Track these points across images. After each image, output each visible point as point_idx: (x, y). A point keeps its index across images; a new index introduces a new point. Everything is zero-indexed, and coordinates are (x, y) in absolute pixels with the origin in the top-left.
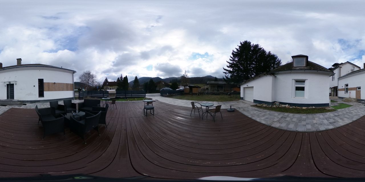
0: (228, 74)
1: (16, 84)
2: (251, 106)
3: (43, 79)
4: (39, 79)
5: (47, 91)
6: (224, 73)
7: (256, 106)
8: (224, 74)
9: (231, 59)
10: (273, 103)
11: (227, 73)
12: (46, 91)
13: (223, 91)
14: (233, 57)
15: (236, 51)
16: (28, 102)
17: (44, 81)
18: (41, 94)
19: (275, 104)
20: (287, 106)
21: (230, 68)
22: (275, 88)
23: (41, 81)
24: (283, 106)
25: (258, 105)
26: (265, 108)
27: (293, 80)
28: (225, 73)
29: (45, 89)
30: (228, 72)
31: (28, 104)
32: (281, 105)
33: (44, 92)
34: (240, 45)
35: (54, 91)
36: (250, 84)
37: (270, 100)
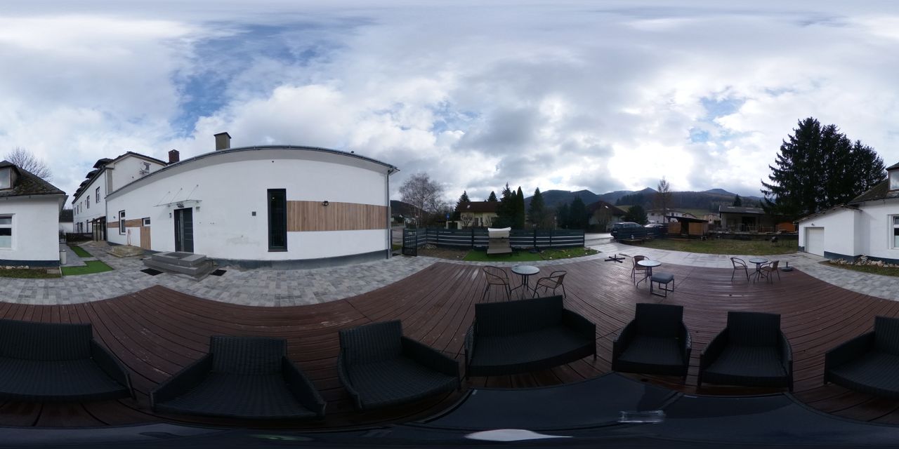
0: (771, 195)
1: (198, 208)
2: (820, 263)
3: (285, 190)
4: (269, 191)
5: (299, 230)
6: (762, 192)
7: (828, 263)
8: (764, 194)
9: (779, 160)
10: (858, 258)
11: (769, 194)
12: (294, 231)
13: (756, 231)
14: (781, 155)
15: (790, 142)
16: (232, 263)
17: (290, 197)
18: (277, 240)
19: (861, 260)
20: (879, 263)
21: (776, 182)
22: (861, 231)
23: (277, 199)
24: (874, 263)
25: (832, 261)
26: (843, 266)
27: (890, 217)
28: (766, 192)
29: (290, 223)
30: (771, 190)
31: (233, 271)
32: (870, 261)
33: (288, 233)
34: (798, 127)
35: (322, 230)
36: (818, 222)
37: (851, 253)
